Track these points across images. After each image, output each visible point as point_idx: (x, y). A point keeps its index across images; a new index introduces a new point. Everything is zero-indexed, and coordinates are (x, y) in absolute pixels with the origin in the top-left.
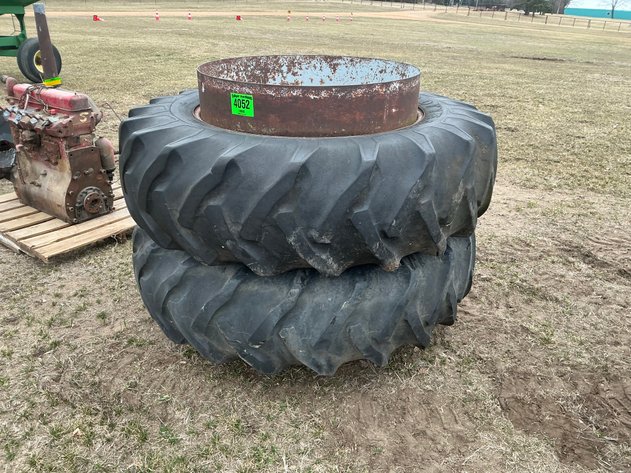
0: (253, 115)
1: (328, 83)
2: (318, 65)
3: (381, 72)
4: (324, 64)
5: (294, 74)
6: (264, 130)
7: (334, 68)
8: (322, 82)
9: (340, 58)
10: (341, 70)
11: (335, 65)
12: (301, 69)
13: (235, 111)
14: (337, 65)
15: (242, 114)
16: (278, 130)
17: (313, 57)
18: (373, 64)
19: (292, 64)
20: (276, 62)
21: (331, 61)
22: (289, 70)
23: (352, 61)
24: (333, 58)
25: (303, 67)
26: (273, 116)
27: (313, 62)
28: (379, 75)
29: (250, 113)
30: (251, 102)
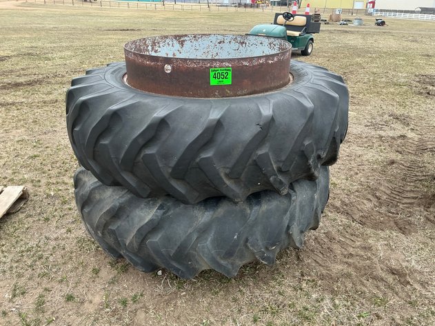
0: (230, 83)
1: (179, 56)
2: (171, 43)
3: (220, 43)
4: (175, 42)
5: (156, 51)
6: (239, 93)
7: (182, 43)
8: (174, 55)
9: (186, 36)
10: (187, 44)
11: (182, 41)
12: (159, 47)
13: (214, 82)
14: (184, 41)
15: (222, 84)
16: (250, 90)
17: (166, 37)
18: (213, 38)
19: (154, 44)
20: (145, 44)
21: (180, 38)
22: (153, 49)
23: (195, 37)
24: (181, 36)
25: (161, 45)
26: (246, 81)
27: (167, 41)
28: (218, 45)
29: (228, 81)
30: (230, 73)
